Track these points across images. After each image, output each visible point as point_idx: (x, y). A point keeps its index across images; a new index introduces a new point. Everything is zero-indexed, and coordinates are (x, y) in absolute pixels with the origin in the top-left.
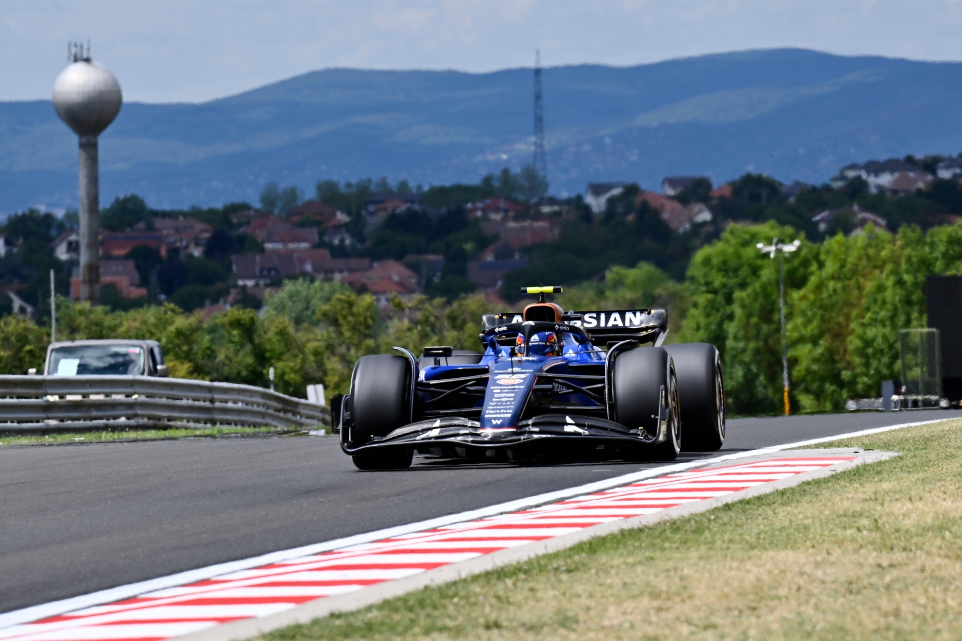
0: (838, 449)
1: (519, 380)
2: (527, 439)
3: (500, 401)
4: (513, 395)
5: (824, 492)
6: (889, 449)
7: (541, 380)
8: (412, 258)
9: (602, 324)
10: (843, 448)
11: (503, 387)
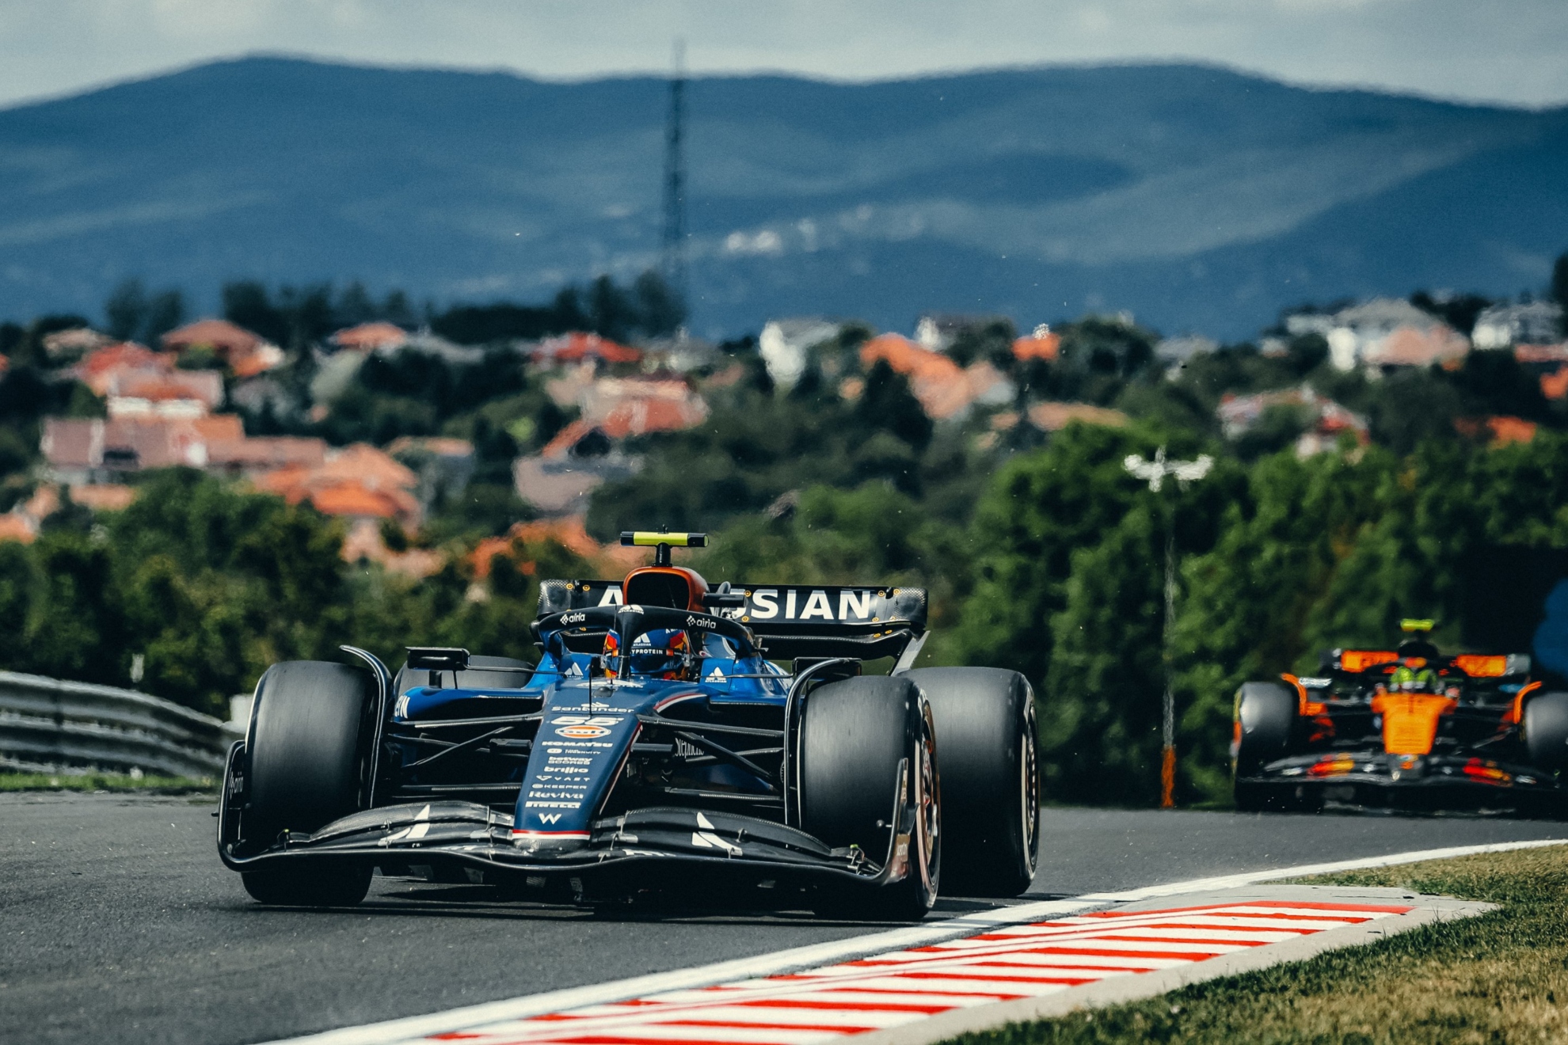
0: (1365, 888)
1: (604, 729)
2: (612, 858)
3: (559, 774)
4: (587, 761)
5: (1375, 974)
6: (1474, 897)
7: (651, 733)
8: (405, 445)
9: (790, 614)
10: (1375, 888)
11: (566, 744)
